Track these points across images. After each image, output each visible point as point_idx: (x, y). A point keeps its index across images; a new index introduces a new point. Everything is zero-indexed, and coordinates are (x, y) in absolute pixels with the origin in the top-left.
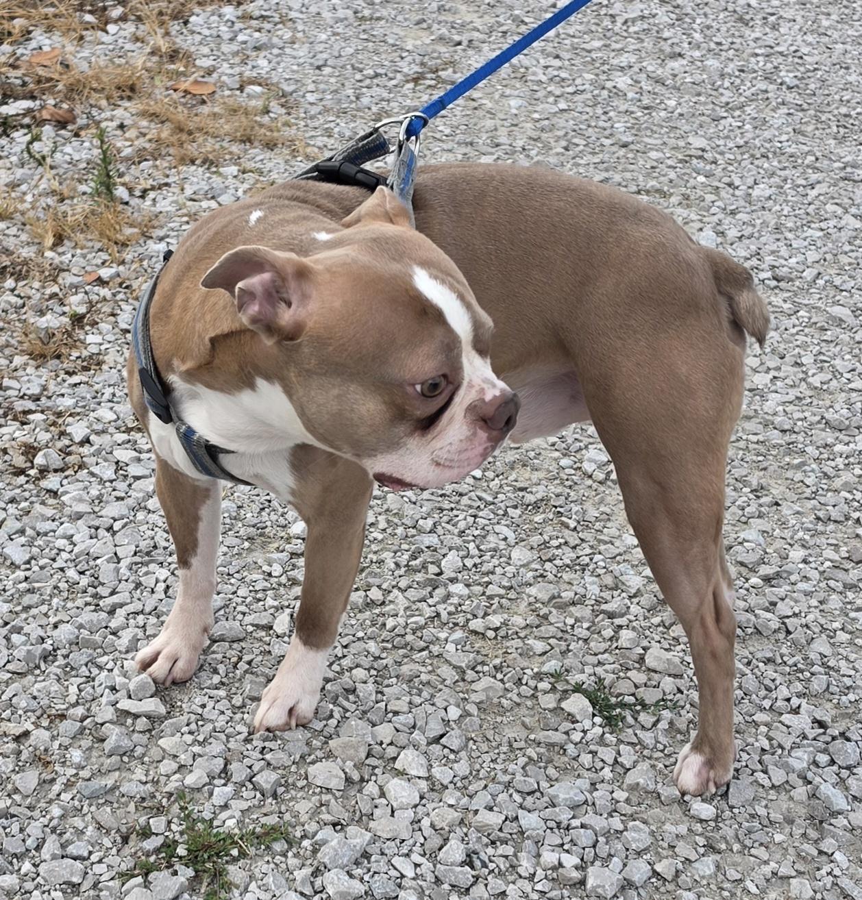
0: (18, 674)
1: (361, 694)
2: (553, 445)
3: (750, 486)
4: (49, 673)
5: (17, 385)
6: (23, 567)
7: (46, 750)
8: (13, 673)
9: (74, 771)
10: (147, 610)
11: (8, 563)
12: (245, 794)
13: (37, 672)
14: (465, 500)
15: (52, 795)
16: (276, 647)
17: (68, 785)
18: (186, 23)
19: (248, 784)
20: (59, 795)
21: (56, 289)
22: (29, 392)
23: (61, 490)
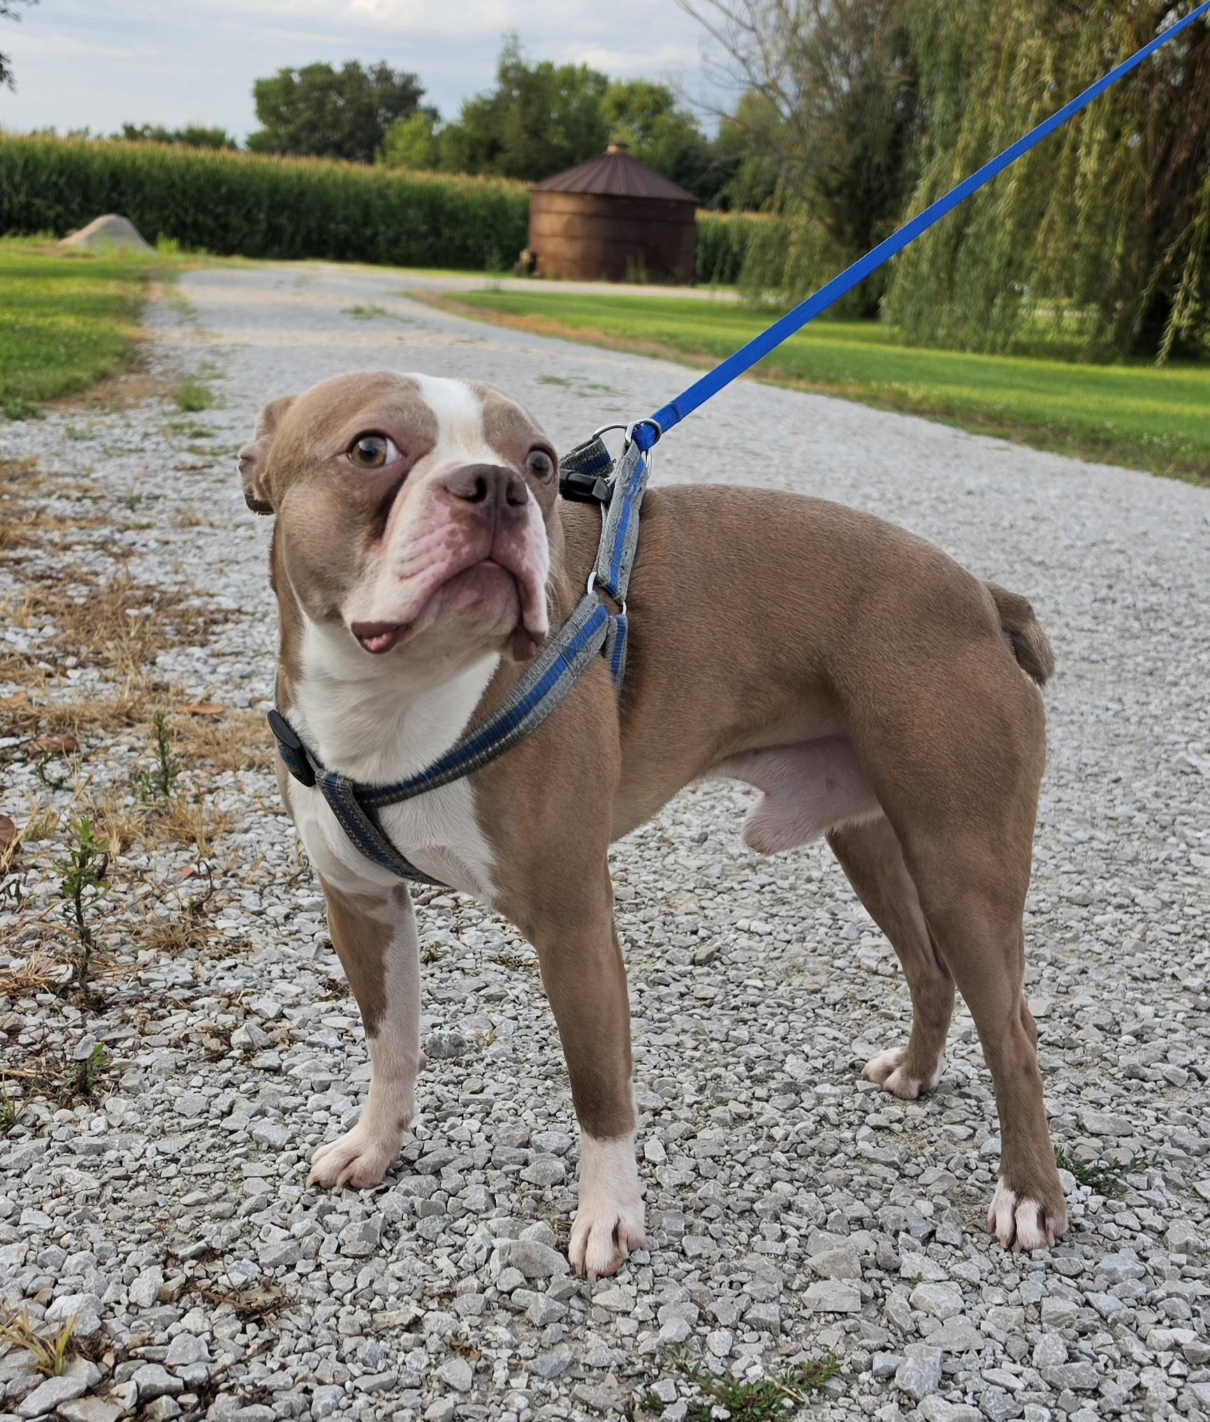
0: (361, 1257)
1: (806, 1206)
2: (814, 951)
3: (1045, 959)
4: (401, 1250)
5: (162, 977)
6: (288, 1147)
7: (455, 1335)
8: (354, 1257)
9: (510, 1352)
10: (480, 1163)
11: (264, 1146)
12: (746, 1337)
13: (382, 1252)
14: (762, 1009)
15: (500, 1385)
16: (665, 1176)
17: (513, 1369)
18: (153, 663)
19: (741, 1325)
20: (507, 1383)
21: (147, 888)
22: (179, 981)
23: (284, 1064)
